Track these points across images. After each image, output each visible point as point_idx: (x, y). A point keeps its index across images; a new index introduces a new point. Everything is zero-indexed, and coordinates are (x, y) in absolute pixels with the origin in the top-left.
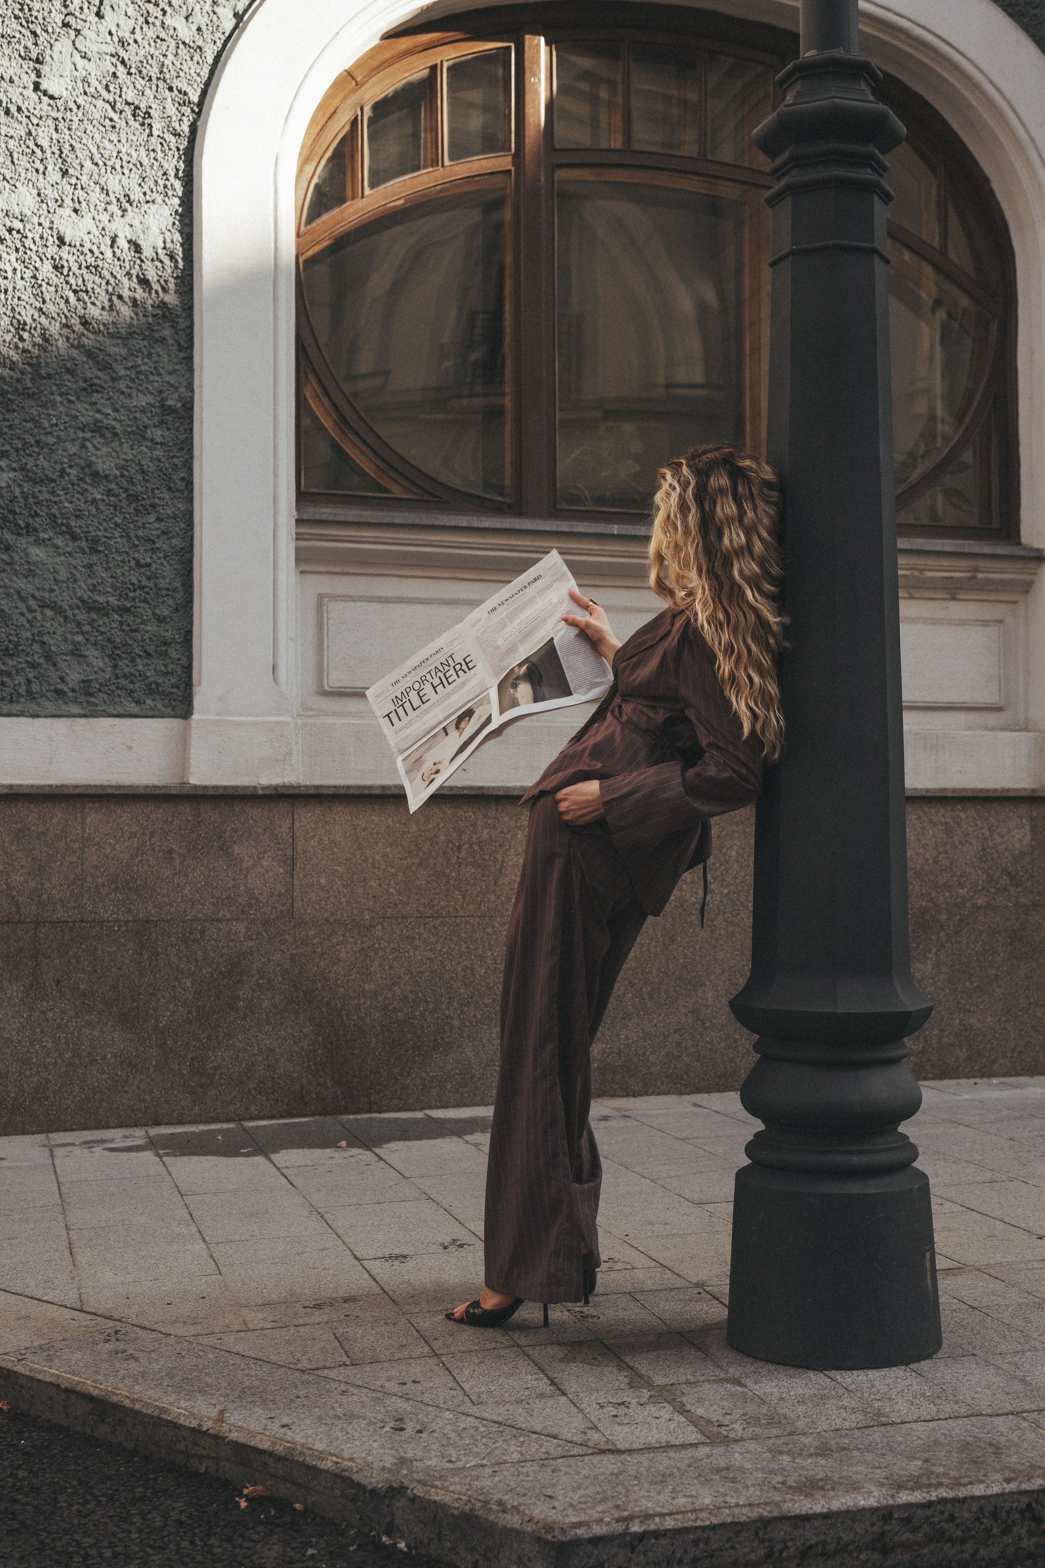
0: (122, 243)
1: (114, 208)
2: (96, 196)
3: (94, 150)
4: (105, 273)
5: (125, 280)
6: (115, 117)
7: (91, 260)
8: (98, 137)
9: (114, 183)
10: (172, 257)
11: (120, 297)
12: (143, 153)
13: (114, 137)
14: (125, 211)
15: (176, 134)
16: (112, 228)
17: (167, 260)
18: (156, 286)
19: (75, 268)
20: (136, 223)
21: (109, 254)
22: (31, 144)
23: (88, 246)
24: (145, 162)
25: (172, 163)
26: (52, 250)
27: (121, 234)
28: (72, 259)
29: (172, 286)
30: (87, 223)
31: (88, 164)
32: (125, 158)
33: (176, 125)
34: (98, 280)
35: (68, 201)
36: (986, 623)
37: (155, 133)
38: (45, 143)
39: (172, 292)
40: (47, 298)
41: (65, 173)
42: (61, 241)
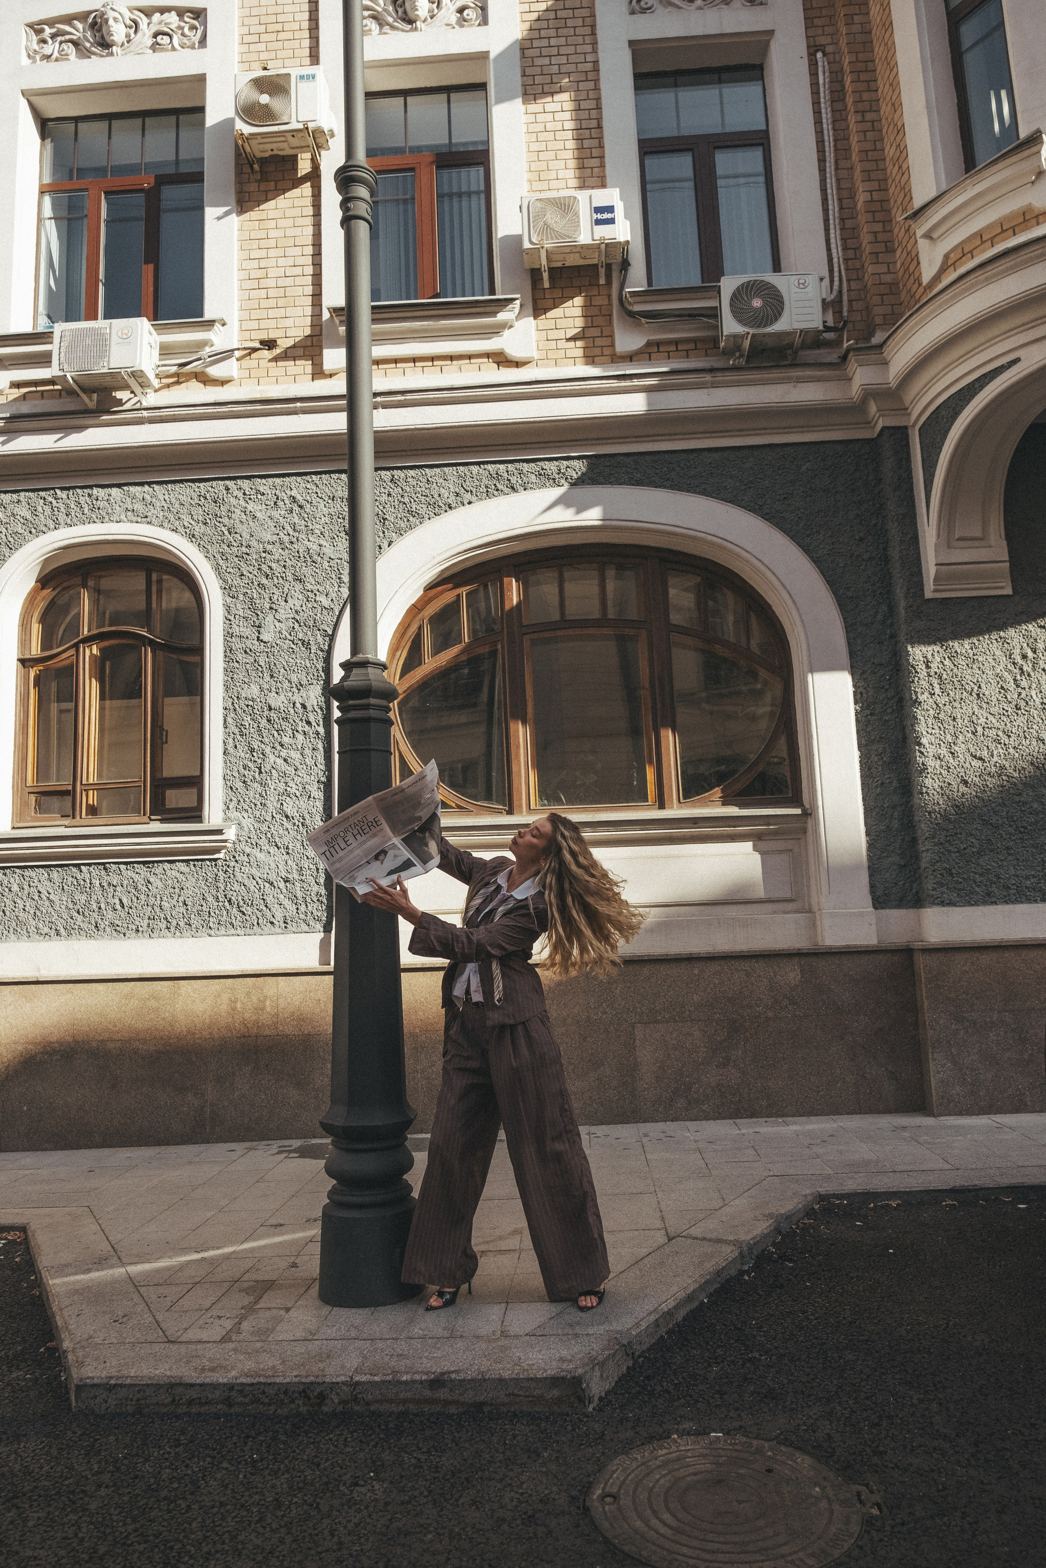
0: (298, 705)
1: (295, 690)
2: (286, 684)
3: (285, 664)
4: (291, 721)
5: (300, 723)
6: (294, 647)
7: (284, 715)
8: (286, 657)
9: (294, 678)
10: (321, 709)
11: (297, 731)
12: (307, 661)
13: (294, 656)
14: (299, 690)
15: (322, 651)
16: (293, 698)
17: (319, 711)
18: (314, 724)
19: (277, 720)
20: (304, 695)
21: (292, 711)
22: (256, 665)
23: (282, 708)
24: (308, 665)
25: (320, 665)
26: (266, 713)
27: (297, 701)
28: (275, 716)
29: (321, 723)
30: (282, 697)
31: (282, 670)
32: (299, 665)
33: (322, 646)
34: (287, 724)
35: (273, 689)
36: (780, 852)
37: (313, 651)
38: (262, 664)
39: (321, 725)
40: (264, 735)
41: (272, 676)
42: (270, 709)
